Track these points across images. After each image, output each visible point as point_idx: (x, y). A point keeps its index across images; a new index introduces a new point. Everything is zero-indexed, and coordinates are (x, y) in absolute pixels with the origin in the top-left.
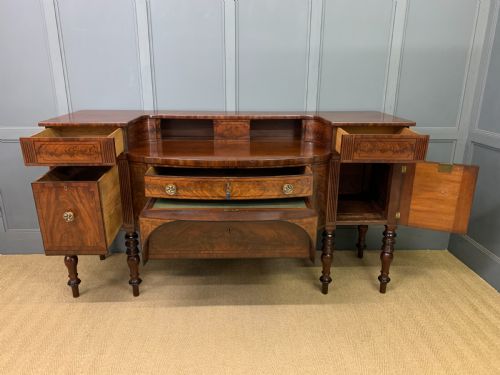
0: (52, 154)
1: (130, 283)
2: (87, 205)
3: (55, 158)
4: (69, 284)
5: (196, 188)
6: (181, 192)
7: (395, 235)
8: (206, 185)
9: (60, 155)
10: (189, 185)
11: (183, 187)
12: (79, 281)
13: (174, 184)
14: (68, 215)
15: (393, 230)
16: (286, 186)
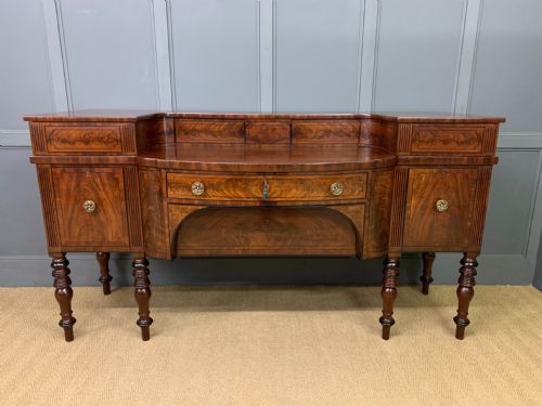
0: (64, 141)
1: (138, 323)
2: (110, 194)
3: (68, 145)
4: (61, 324)
5: (227, 187)
6: (210, 192)
7: (476, 264)
8: (239, 183)
9: (74, 143)
10: (219, 184)
11: (212, 185)
12: (73, 321)
13: (202, 182)
14: (89, 205)
15: (474, 258)
16: (333, 185)
